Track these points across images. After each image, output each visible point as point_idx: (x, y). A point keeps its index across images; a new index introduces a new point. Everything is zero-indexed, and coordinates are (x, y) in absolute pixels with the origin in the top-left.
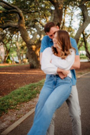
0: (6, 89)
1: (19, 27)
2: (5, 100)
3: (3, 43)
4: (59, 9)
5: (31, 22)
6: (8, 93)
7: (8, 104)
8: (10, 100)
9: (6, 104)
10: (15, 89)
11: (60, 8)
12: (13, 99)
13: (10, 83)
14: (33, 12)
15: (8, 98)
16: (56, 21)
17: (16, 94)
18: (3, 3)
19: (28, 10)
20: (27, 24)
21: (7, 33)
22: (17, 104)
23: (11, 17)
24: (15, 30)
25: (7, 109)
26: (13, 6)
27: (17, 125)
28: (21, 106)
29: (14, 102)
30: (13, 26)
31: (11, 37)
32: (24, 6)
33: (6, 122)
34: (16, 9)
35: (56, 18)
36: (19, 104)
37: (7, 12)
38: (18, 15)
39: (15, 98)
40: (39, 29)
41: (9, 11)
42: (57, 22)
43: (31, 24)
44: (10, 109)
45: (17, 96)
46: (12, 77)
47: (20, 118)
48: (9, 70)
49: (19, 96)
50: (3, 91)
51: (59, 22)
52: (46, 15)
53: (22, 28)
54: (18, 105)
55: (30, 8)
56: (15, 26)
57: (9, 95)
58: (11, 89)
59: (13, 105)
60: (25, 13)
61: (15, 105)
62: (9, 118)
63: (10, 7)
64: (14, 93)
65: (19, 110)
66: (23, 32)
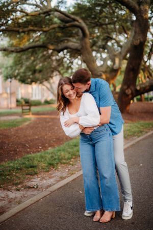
0: (58, 139)
1: (81, 49)
2: (55, 152)
3: (59, 72)
5: (101, 41)
6: (61, 144)
7: (58, 158)
8: (63, 153)
9: (57, 157)
12: (67, 151)
14: (106, 25)
15: (60, 150)
16: (137, 40)
17: (71, 146)
18: (59, 13)
19: (98, 21)
20: (94, 44)
21: (65, 57)
22: (72, 158)
23: (71, 32)
24: (76, 53)
25: (57, 164)
26: (73, 16)
27: (68, 182)
28: (76, 161)
29: (67, 156)
31: (70, 62)
32: (91, 16)
33: (55, 178)
34: (77, 21)
35: (137, 35)
36: (74, 158)
37: (64, 26)
38: (80, 31)
39: (70, 150)
40: (112, 51)
41: (67, 25)
42: (139, 41)
43: (100, 43)
44: (61, 164)
45: (72, 148)
47: (73, 174)
50: (53, 141)
51: (142, 40)
52: (125, 28)
54: (72, 160)
55: (100, 18)
56: (75, 48)
57: (61, 146)
59: (65, 160)
60: (93, 25)
61: (69, 159)
62: (58, 174)
63: (68, 19)
64: (68, 144)
65: (72, 165)
66: (87, 55)
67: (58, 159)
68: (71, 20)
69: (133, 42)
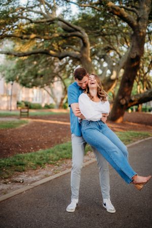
0: (50, 142)
1: (81, 58)
2: (45, 153)
3: (61, 77)
4: (140, 36)
5: (101, 51)
7: (47, 158)
8: (51, 155)
9: (45, 158)
10: (62, 142)
11: (142, 34)
12: (56, 153)
13: (57, 136)
15: (49, 152)
17: (61, 149)
18: (62, 23)
25: (44, 164)
26: (75, 26)
27: (51, 179)
29: (55, 157)
30: (73, 56)
33: (40, 176)
34: (79, 31)
35: (134, 49)
36: (61, 160)
38: (81, 41)
39: (58, 152)
40: (110, 62)
41: (69, 34)
42: (135, 54)
43: (100, 53)
44: (49, 164)
45: (61, 151)
46: (63, 128)
47: (57, 173)
48: (61, 119)
49: (64, 152)
50: (45, 144)
51: (138, 53)
53: (86, 59)
56: (75, 56)
57: (52, 148)
58: (56, 143)
59: (52, 161)
61: (57, 160)
62: (44, 172)
63: (71, 28)
64: (58, 147)
65: (58, 166)
66: (86, 64)
67: (47, 160)
68: (73, 29)
69: (129, 55)
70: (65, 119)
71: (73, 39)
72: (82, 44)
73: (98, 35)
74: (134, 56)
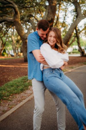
0: (0, 81)
1: (14, 21)
4: (53, 6)
5: (26, 17)
6: (2, 85)
7: (1, 95)
8: (3, 92)
10: (9, 81)
11: (54, 4)
12: (7, 90)
13: (4, 76)
14: (29, 7)
16: (50, 17)
17: (9, 86)
19: (24, 5)
20: (22, 19)
21: (3, 27)
22: (10, 95)
23: (7, 11)
24: (11, 24)
25: (0, 100)
27: (9, 114)
28: (13, 97)
29: (7, 94)
30: (9, 20)
31: (6, 30)
32: (20, 1)
34: (12, 4)
35: (50, 14)
36: (12, 95)
37: (3, 6)
38: (14, 10)
39: (9, 89)
40: (33, 24)
41: (5, 6)
42: (51, 18)
43: (26, 19)
44: (3, 100)
45: (10, 88)
46: (6, 70)
47: (11, 108)
48: (3, 63)
49: (12, 88)
51: (52, 17)
52: (41, 10)
53: (18, 22)
54: (10, 96)
55: (26, 3)
56: (10, 21)
57: (3, 86)
58: (4, 82)
59: (5, 97)
60: (21, 7)
61: (8, 96)
62: (1, 108)
63: (6, 2)
64: (7, 85)
65: (11, 101)
66: (18, 26)
68: (8, 3)
69: (47, 18)
70: (6, 63)
71: (7, 10)
72: (14, 12)
73: (22, 7)
74: (50, 19)
